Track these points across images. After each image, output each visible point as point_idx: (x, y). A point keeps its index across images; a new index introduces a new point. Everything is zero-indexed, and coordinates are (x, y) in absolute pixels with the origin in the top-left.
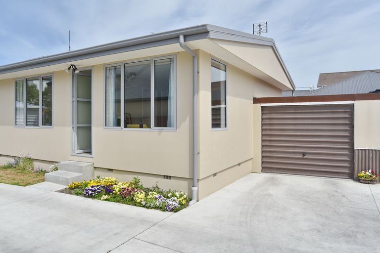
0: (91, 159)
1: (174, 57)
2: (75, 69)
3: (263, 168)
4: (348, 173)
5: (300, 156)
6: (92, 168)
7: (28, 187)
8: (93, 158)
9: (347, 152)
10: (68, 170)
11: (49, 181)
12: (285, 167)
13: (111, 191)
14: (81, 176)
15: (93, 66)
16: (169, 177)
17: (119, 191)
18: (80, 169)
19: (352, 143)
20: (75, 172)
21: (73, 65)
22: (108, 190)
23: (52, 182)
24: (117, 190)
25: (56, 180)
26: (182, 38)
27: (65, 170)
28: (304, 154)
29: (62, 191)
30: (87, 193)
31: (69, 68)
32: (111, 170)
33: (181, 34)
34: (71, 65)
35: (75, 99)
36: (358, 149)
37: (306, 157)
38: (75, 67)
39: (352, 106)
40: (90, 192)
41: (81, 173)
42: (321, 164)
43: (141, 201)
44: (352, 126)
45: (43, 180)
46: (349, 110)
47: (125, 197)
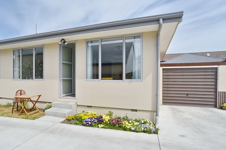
0: (76, 100)
1: (141, 35)
2: (65, 42)
3: (163, 102)
4: (213, 105)
5: (185, 96)
6: (76, 106)
7: (36, 120)
8: (76, 99)
9: (213, 93)
10: (60, 108)
11: (49, 115)
12: (176, 102)
13: (102, 121)
14: (71, 111)
15: (76, 41)
16: (136, 110)
17: (108, 121)
18: (70, 107)
19: (216, 89)
20: (65, 109)
21: (63, 39)
22: (100, 121)
23: (51, 116)
24: (107, 121)
25: (55, 115)
26: (161, 21)
27: (57, 108)
28: (187, 94)
29: (63, 122)
30: (87, 123)
31: (61, 41)
32: (91, 107)
33: (161, 18)
34: (62, 39)
35: (62, 62)
36: (221, 92)
37: (188, 96)
38: (65, 41)
39: (216, 69)
40: (90, 123)
41: (70, 109)
42: (198, 100)
43: (130, 128)
44: (216, 79)
45: (44, 115)
46: (215, 71)
47: (116, 125)
